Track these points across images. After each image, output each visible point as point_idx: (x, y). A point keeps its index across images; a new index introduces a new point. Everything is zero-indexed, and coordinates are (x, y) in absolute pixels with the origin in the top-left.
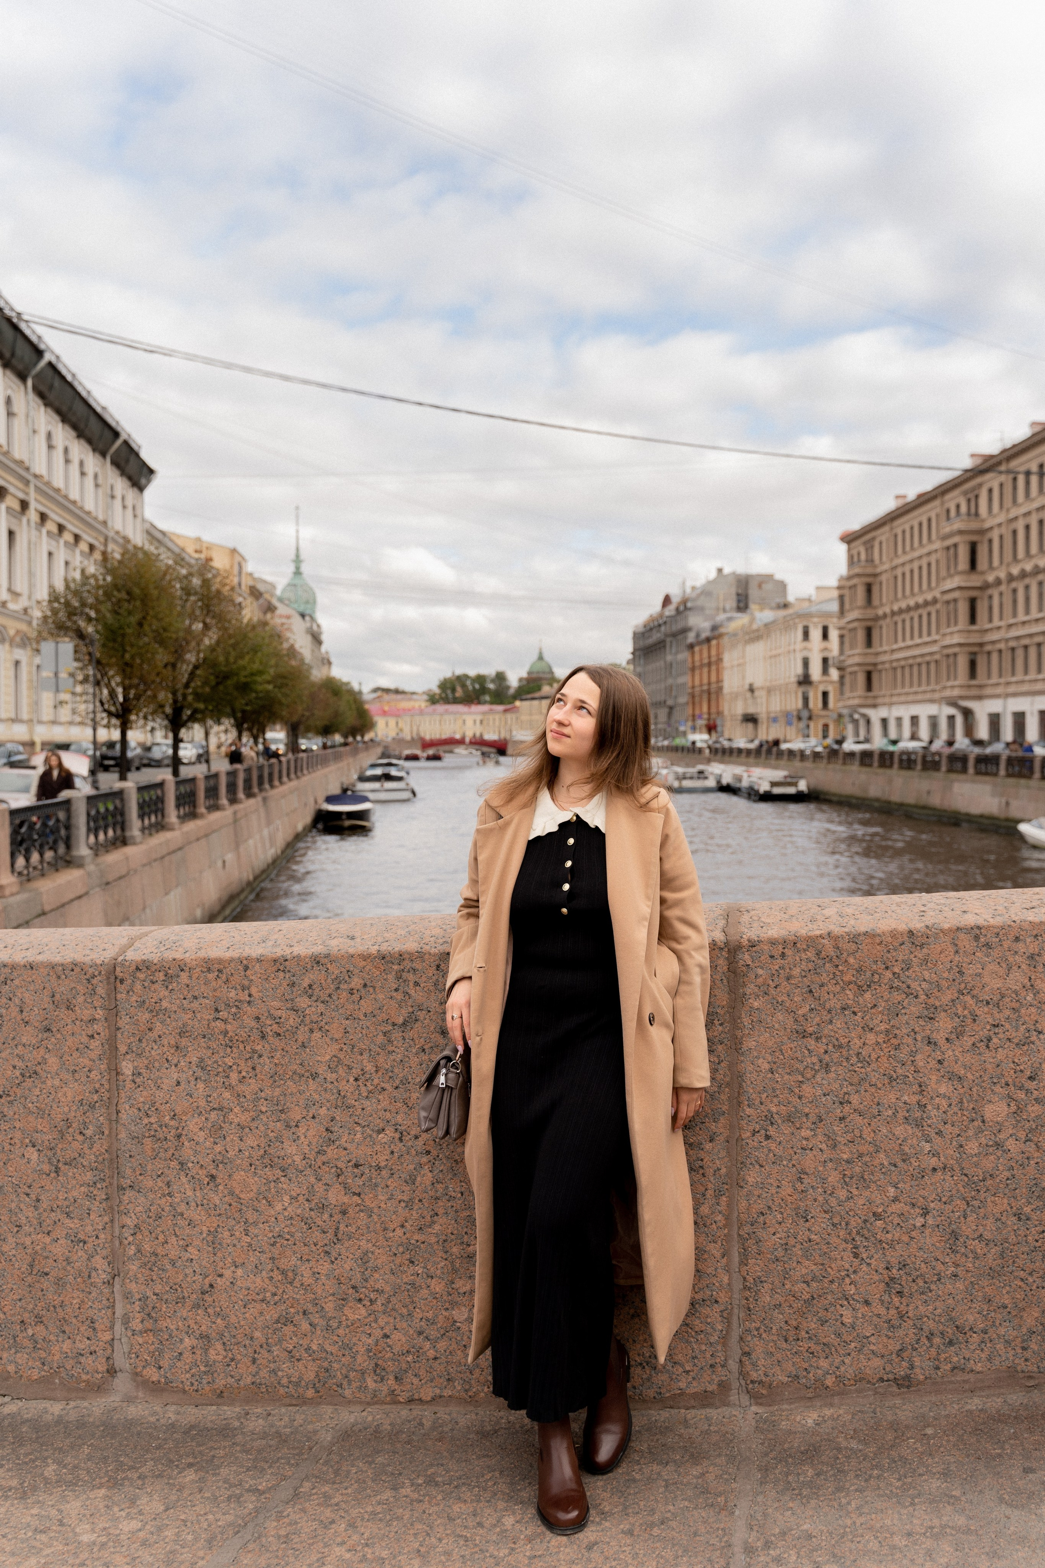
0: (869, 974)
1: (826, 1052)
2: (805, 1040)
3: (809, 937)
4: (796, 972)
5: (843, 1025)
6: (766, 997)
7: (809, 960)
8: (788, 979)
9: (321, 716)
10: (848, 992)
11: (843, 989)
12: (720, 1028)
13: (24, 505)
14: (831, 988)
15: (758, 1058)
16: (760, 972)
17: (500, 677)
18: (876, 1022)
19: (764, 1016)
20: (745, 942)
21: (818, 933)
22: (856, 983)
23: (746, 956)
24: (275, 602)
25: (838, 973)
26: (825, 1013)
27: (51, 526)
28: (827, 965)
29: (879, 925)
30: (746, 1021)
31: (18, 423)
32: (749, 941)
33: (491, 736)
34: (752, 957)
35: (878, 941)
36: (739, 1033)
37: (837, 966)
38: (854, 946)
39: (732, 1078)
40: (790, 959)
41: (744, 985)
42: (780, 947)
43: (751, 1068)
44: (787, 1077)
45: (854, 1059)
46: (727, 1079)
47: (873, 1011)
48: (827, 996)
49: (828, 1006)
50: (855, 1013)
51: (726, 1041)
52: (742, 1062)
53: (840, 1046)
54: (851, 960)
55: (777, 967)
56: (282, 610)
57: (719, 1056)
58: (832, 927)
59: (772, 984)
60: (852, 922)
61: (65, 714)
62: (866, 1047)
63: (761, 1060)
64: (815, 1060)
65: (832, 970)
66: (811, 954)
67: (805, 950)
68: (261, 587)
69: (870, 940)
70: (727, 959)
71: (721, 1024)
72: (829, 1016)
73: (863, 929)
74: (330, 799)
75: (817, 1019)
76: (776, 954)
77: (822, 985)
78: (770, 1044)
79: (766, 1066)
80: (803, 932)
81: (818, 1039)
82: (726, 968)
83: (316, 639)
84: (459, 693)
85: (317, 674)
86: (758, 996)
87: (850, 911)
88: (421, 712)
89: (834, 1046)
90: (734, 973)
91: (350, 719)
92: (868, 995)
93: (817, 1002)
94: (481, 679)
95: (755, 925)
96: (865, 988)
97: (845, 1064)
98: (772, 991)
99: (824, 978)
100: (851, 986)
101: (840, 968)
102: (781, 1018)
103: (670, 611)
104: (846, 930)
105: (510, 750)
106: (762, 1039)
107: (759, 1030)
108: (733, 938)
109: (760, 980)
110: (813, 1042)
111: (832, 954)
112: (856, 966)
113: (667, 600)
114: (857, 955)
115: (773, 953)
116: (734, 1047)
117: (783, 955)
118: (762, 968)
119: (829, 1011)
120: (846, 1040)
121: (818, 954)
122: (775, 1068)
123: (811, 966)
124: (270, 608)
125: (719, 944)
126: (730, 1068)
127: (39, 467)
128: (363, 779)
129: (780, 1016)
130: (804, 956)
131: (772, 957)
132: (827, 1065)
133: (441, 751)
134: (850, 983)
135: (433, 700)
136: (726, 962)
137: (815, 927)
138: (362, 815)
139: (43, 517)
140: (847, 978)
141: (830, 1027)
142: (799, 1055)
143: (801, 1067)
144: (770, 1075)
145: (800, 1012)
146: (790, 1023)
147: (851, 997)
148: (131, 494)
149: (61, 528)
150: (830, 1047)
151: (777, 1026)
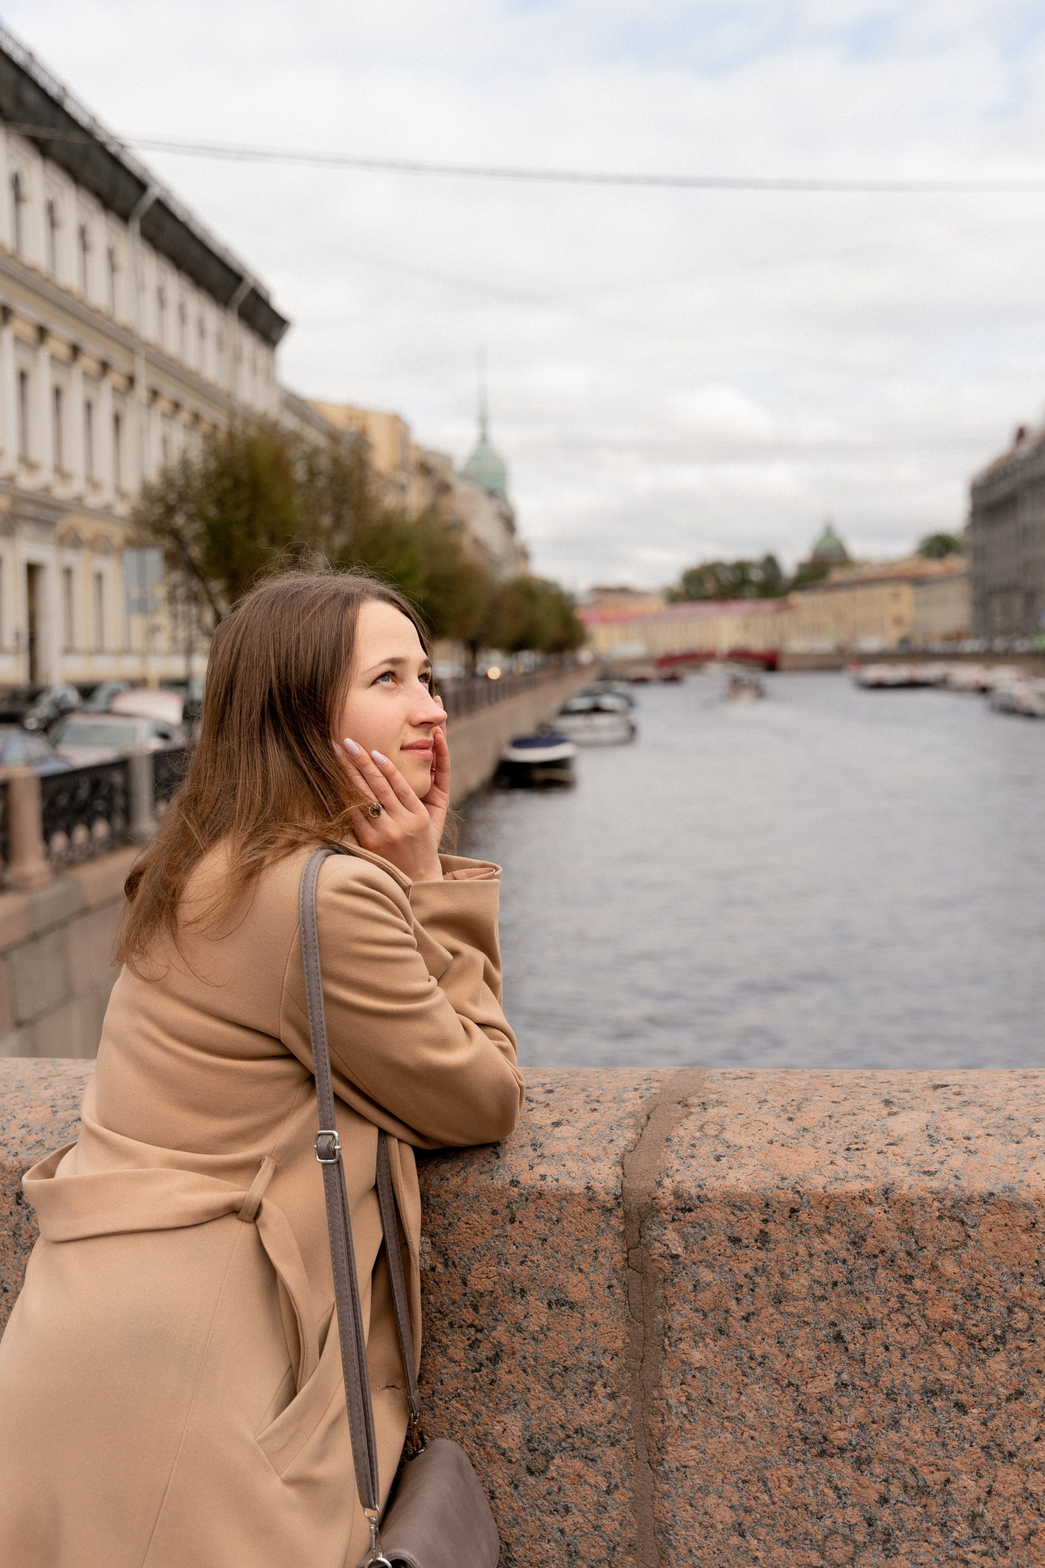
0: (999, 1306)
1: (884, 1500)
2: (825, 1462)
3: (832, 1198)
4: (799, 1283)
5: (930, 1435)
6: (723, 1341)
7: (831, 1257)
8: (778, 1300)
9: (509, 628)
10: (941, 1350)
11: (928, 1341)
12: (610, 1406)
13: (131, 380)
14: (893, 1333)
15: (704, 1490)
16: (706, 1275)
17: (770, 563)
18: (1022, 1437)
19: (717, 1389)
20: (666, 1198)
21: (856, 1187)
22: (962, 1328)
23: (671, 1235)
24: (452, 479)
25: (911, 1297)
26: (880, 1398)
27: (164, 405)
28: (881, 1273)
29: (1028, 1177)
30: (673, 1394)
31: (124, 280)
32: (677, 1195)
33: (758, 643)
34: (684, 1237)
35: (1023, 1222)
36: (657, 1427)
37: (909, 1279)
38: (954, 1232)
39: (641, 1532)
40: (781, 1249)
41: (666, 1305)
42: (756, 1218)
43: (686, 1514)
44: (779, 1551)
45: (962, 1530)
46: (630, 1533)
47: (1015, 1406)
48: (882, 1356)
49: (885, 1381)
50: (961, 1407)
51: (623, 1438)
52: (665, 1495)
53: (923, 1491)
54: (949, 1267)
55: (747, 1268)
56: (461, 488)
57: (607, 1475)
58: (898, 1172)
59: (738, 1311)
60: (957, 1160)
61: (162, 641)
62: (995, 1501)
63: (712, 1500)
64: (854, 1516)
65: (897, 1287)
66: (836, 1241)
67: (820, 1231)
68: (433, 462)
69: (1000, 1219)
70: (623, 1235)
71: (612, 1396)
72: (890, 1408)
73: (980, 1185)
74: (521, 743)
75: (857, 1414)
76: (747, 1235)
77: (869, 1326)
78: (734, 1460)
79: (724, 1515)
80: (817, 1182)
81: (860, 1464)
82: (619, 1257)
83: (509, 524)
84: (710, 586)
85: (508, 573)
86: (702, 1336)
87: (960, 1124)
88: (656, 617)
89: (905, 1488)
90: (641, 1271)
91: (552, 630)
92: (998, 1364)
93: (857, 1368)
94: (742, 567)
95: (704, 1150)
96: (989, 1342)
97: (936, 1538)
98: (737, 1327)
99: (875, 1307)
100: (950, 1335)
101: (918, 1284)
102: (761, 1397)
103: (1026, 448)
104: (935, 1184)
105: (785, 663)
106: (713, 1446)
107: (706, 1423)
108: (640, 1185)
109: (706, 1298)
110: (848, 1471)
111: (895, 1244)
112: (963, 1283)
113: (1021, 434)
114: (965, 1255)
115: (737, 1232)
116: (643, 1455)
117: (763, 1238)
118: (710, 1266)
119: (891, 1395)
120: (940, 1476)
121: (857, 1241)
122: (748, 1520)
123: (837, 1272)
124: (444, 488)
125: (602, 1196)
126: (635, 1505)
127: (148, 331)
128: (566, 712)
129: (759, 1393)
130: (817, 1245)
131: (735, 1240)
132: (888, 1534)
133: (680, 669)
134: (947, 1326)
135: (674, 598)
136: (619, 1245)
137: (853, 1169)
138: (561, 764)
139: (155, 394)
140: (938, 1312)
141: (893, 1435)
142: (809, 1497)
143: (818, 1532)
144: (735, 1540)
145: (814, 1388)
146: (785, 1413)
147: (951, 1363)
148: (262, 353)
149: (177, 406)
150: (895, 1490)
151: (750, 1416)
